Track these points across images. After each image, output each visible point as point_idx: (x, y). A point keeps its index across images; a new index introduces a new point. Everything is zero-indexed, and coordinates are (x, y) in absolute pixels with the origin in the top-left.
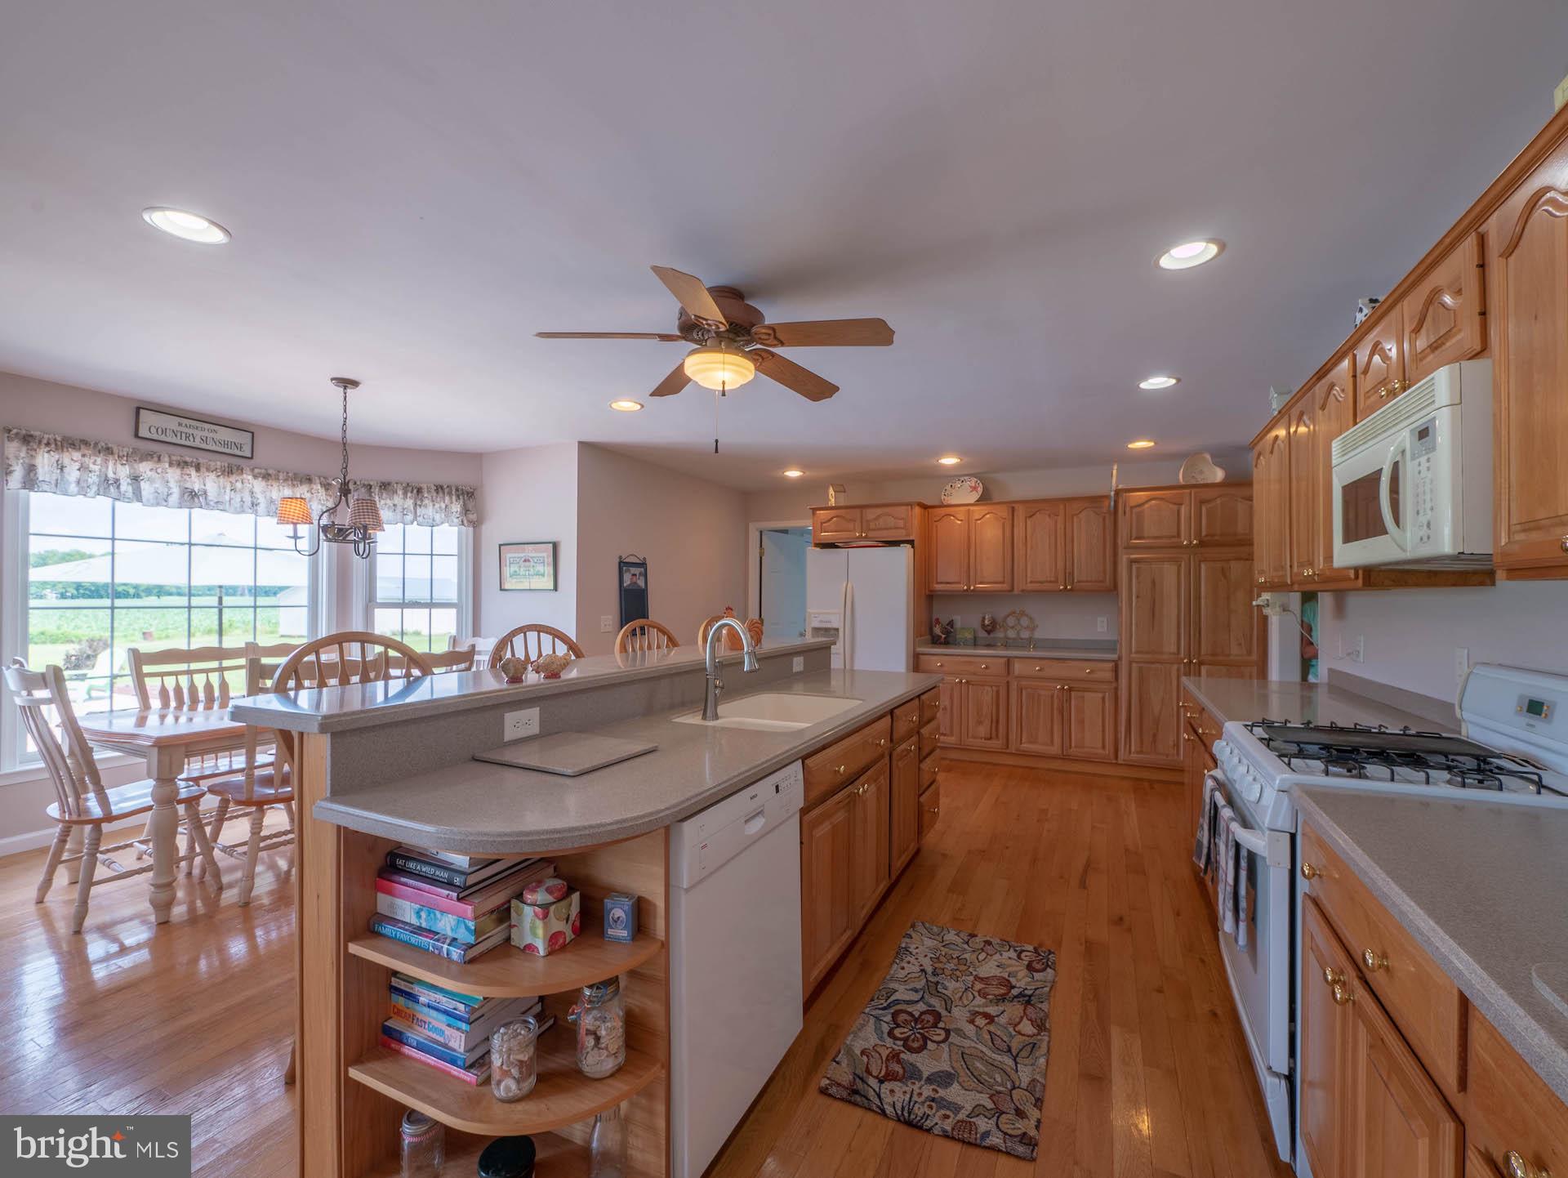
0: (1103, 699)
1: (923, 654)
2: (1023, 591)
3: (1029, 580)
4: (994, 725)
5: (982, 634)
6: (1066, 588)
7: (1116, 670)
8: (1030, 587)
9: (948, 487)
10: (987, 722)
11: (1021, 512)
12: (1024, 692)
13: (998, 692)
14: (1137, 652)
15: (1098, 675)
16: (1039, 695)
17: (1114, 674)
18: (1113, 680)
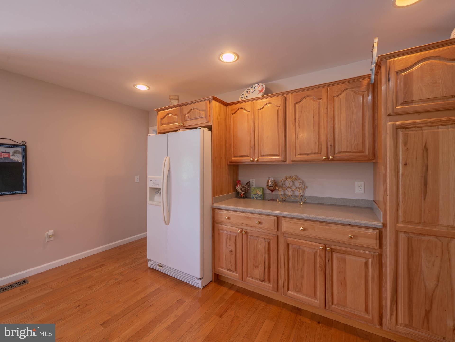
0: (366, 264)
1: (218, 209)
2: (293, 161)
3: (298, 153)
4: (266, 270)
5: (268, 192)
6: (328, 158)
7: (380, 237)
8: (299, 157)
9: (245, 93)
10: (261, 268)
11: (291, 99)
12: (290, 246)
13: (269, 244)
14: (403, 222)
15: (361, 241)
16: (303, 251)
17: (378, 241)
18: (377, 248)
